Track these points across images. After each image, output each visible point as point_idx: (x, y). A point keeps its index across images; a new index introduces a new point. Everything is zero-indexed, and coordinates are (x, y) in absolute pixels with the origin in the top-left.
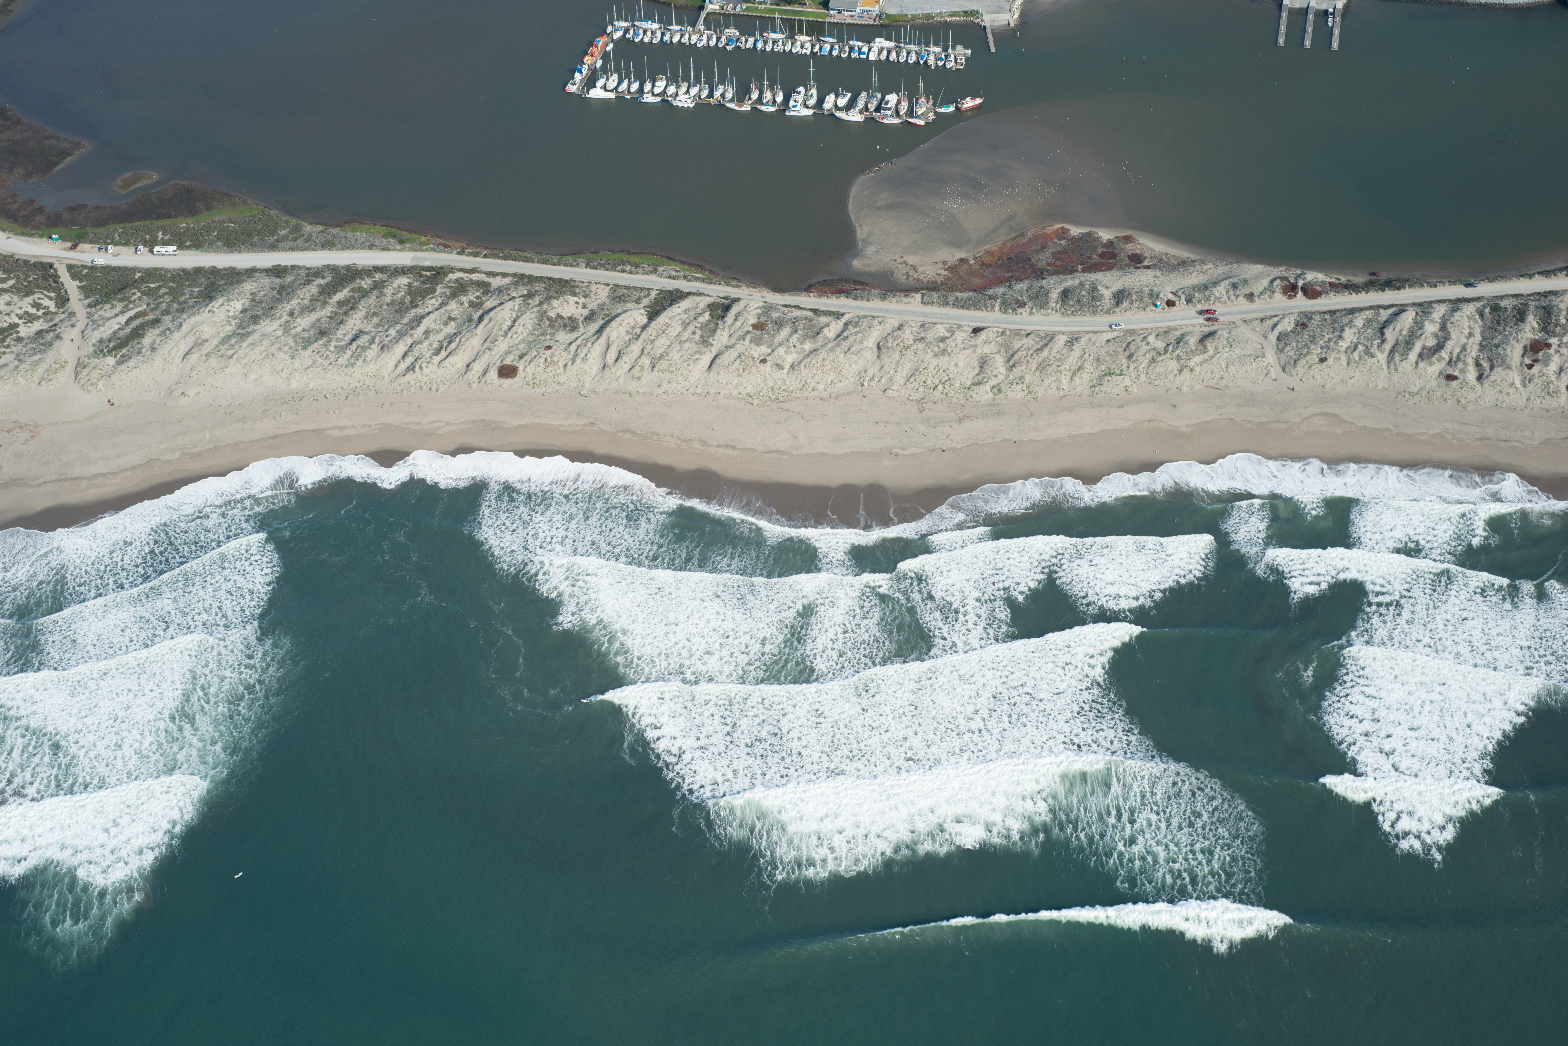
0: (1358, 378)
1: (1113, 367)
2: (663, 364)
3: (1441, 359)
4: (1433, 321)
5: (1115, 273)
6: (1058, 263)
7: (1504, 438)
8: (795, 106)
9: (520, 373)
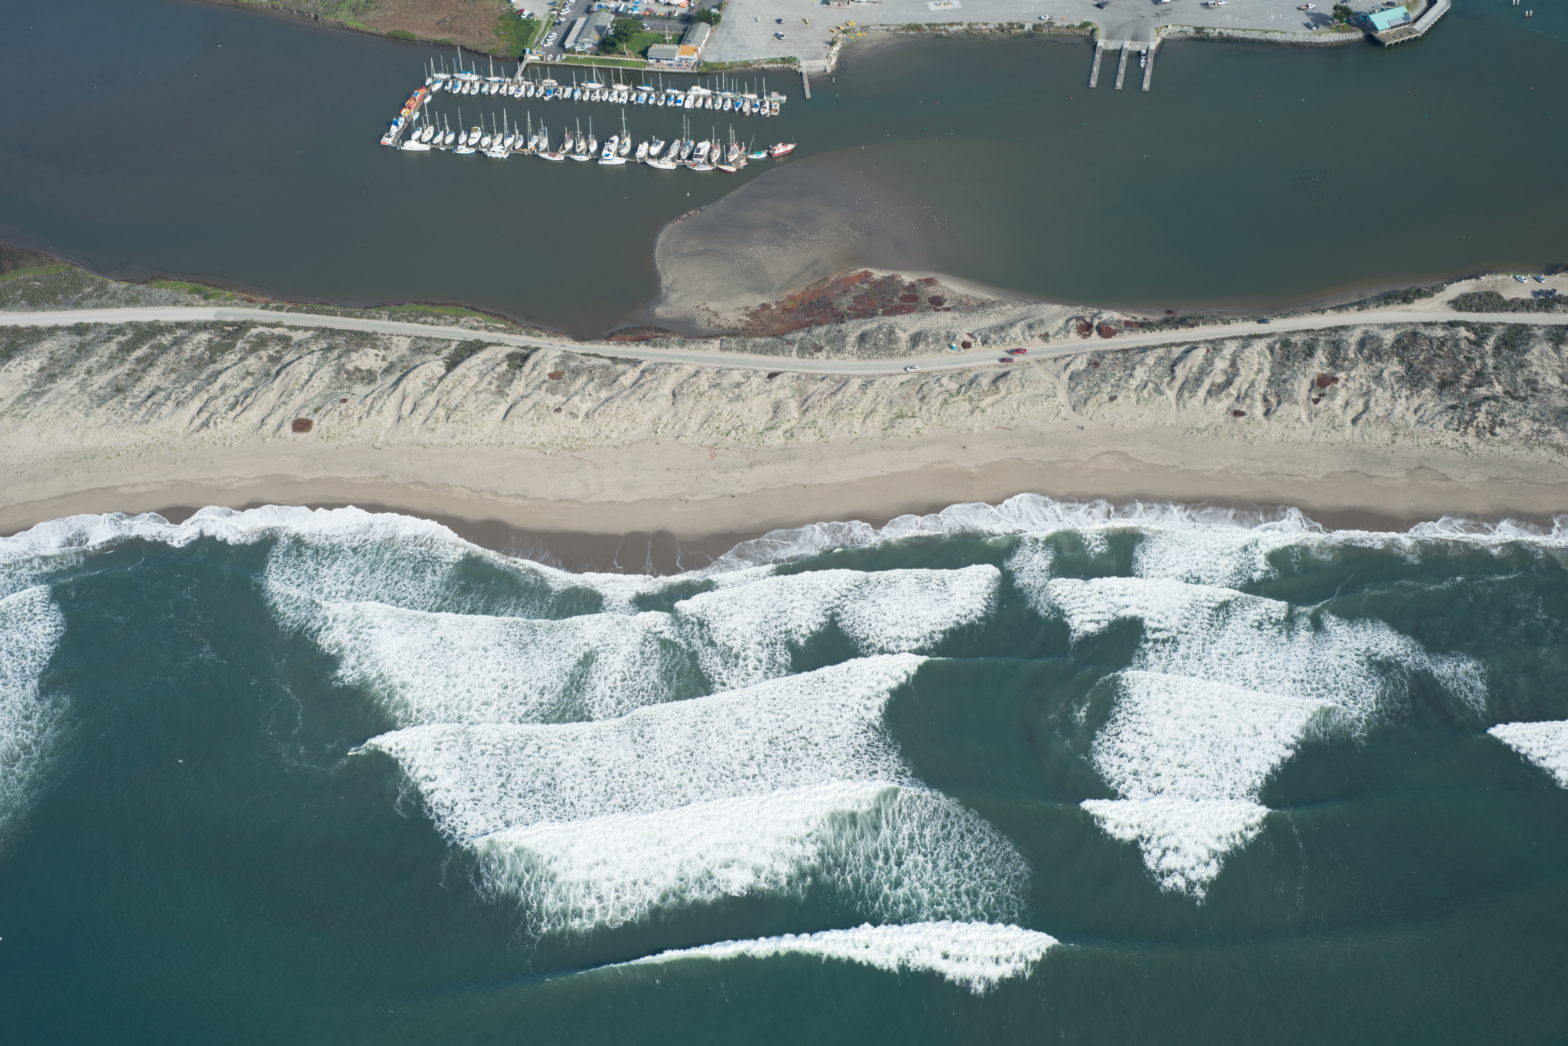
0: (1147, 416)
1: (905, 409)
2: (458, 415)
3: (1229, 395)
4: (1223, 358)
5: (914, 316)
6: (860, 307)
7: (1289, 472)
8: (607, 155)
9: (315, 427)
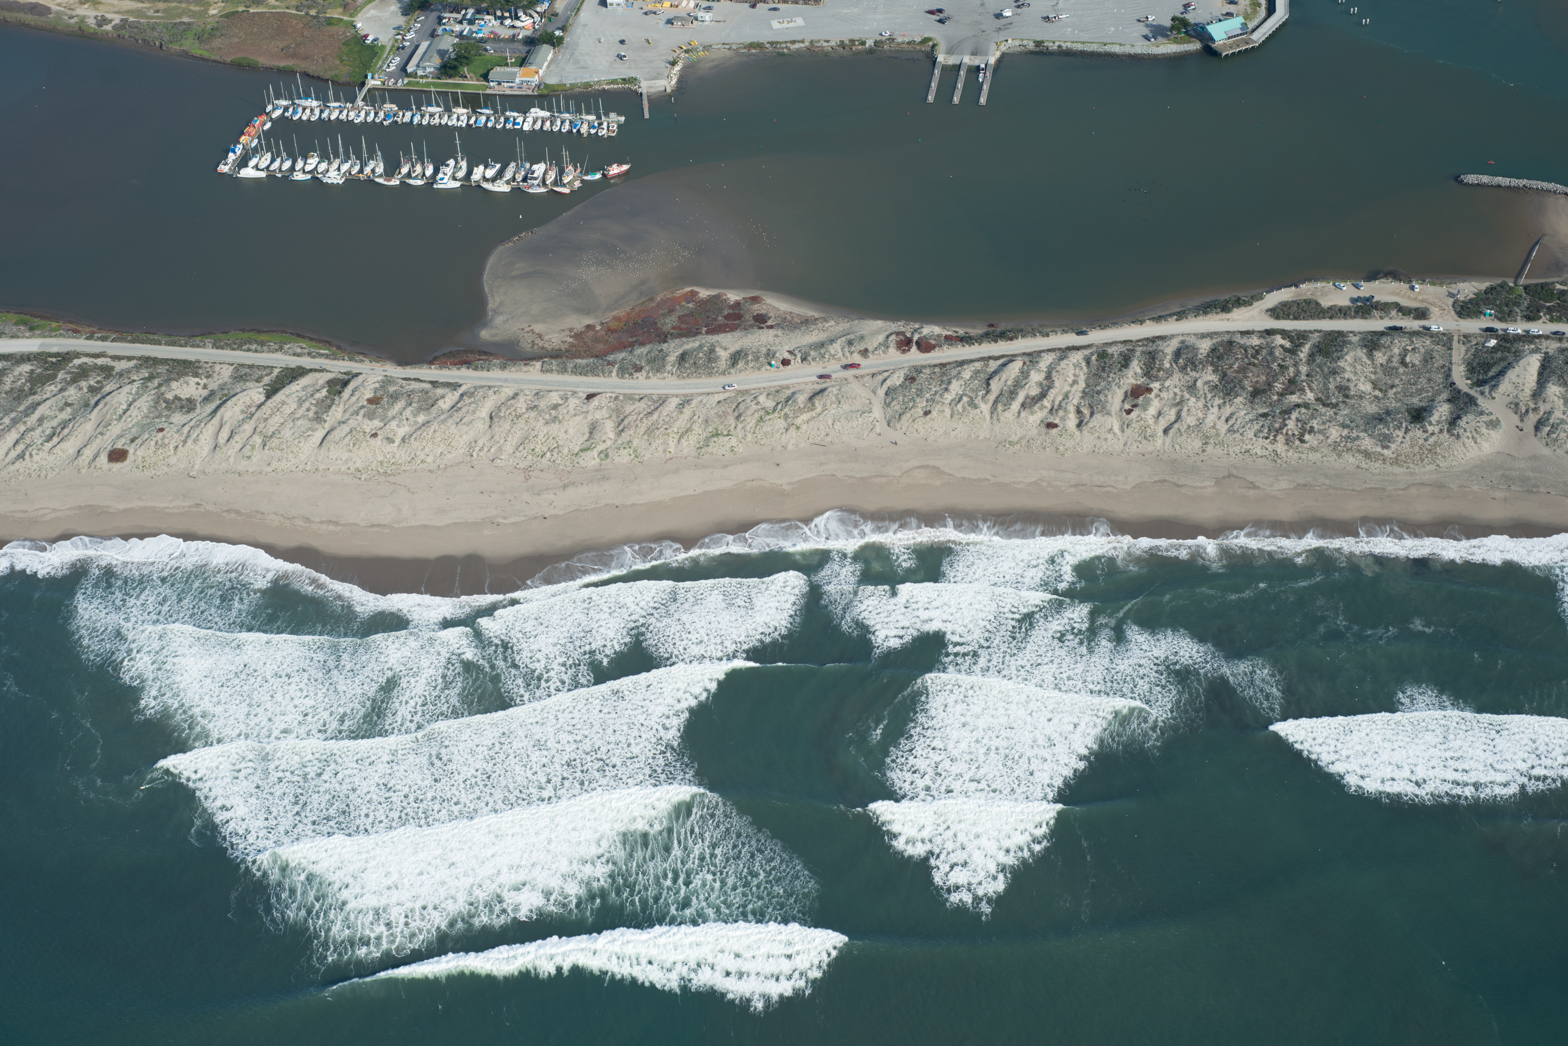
0: (961, 429)
1: (720, 427)
2: (275, 442)
3: (1042, 408)
4: (1039, 370)
5: (737, 334)
6: (684, 326)
7: (1098, 483)
8: (442, 179)
9: (131, 457)
